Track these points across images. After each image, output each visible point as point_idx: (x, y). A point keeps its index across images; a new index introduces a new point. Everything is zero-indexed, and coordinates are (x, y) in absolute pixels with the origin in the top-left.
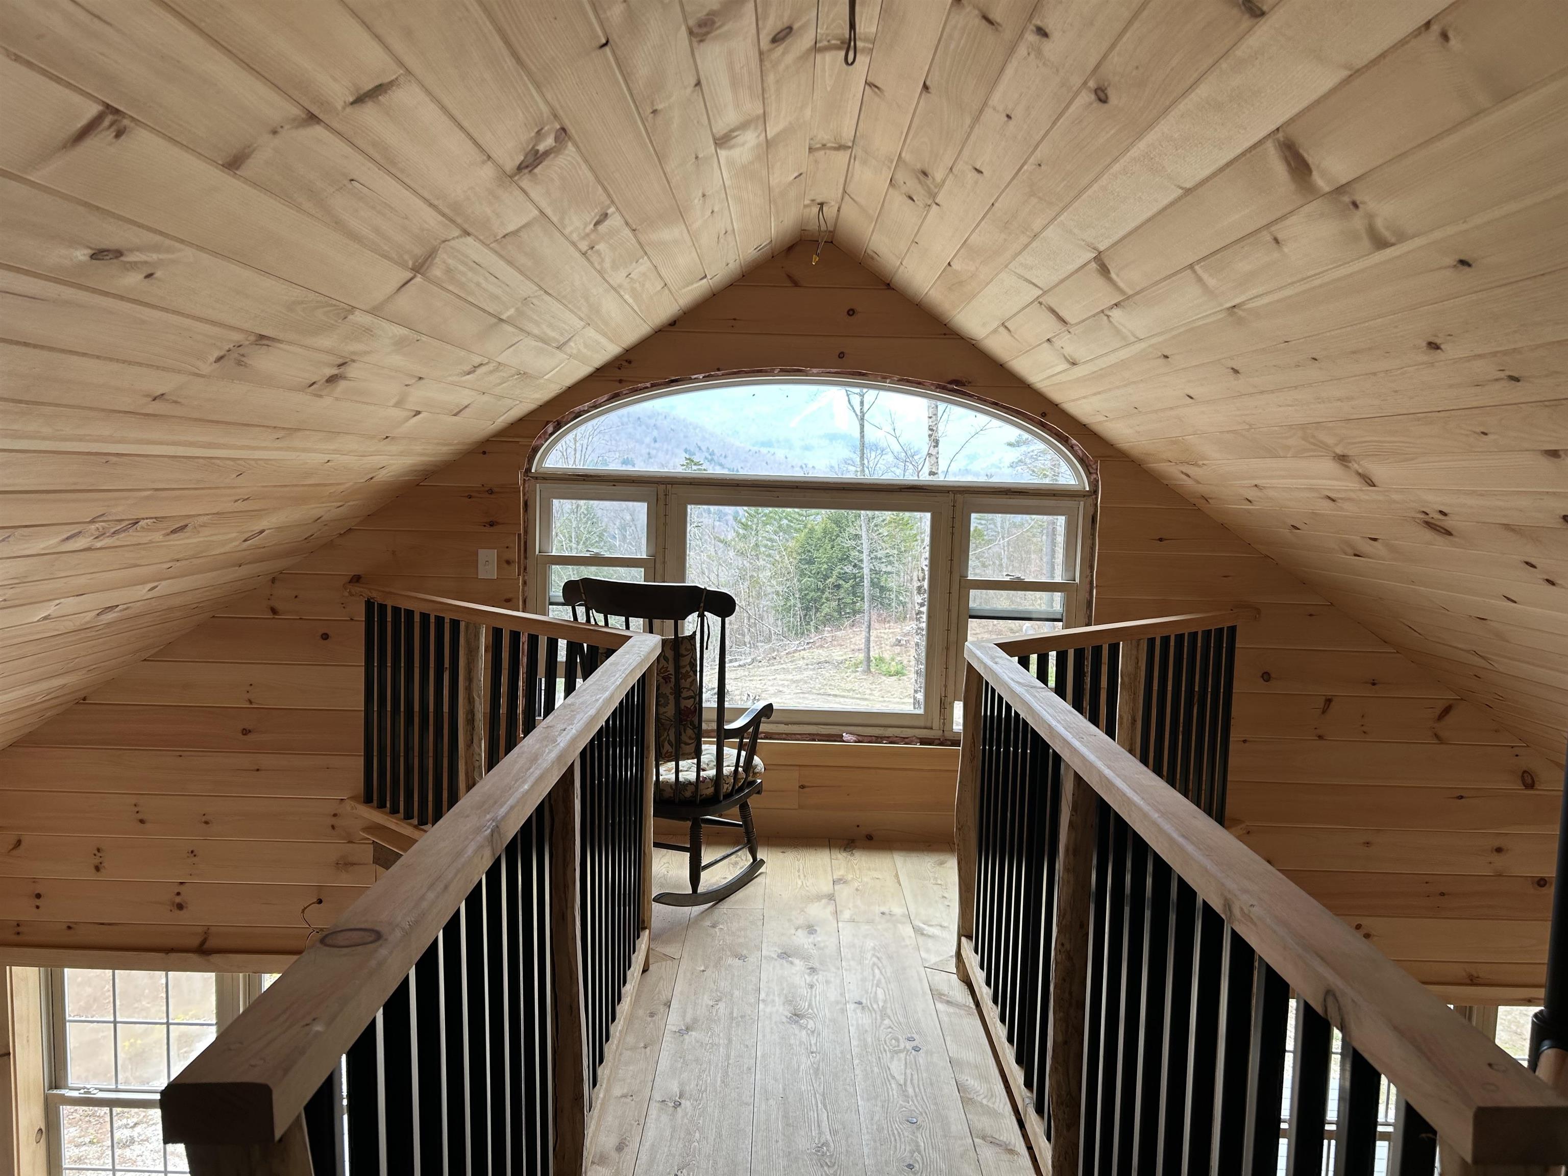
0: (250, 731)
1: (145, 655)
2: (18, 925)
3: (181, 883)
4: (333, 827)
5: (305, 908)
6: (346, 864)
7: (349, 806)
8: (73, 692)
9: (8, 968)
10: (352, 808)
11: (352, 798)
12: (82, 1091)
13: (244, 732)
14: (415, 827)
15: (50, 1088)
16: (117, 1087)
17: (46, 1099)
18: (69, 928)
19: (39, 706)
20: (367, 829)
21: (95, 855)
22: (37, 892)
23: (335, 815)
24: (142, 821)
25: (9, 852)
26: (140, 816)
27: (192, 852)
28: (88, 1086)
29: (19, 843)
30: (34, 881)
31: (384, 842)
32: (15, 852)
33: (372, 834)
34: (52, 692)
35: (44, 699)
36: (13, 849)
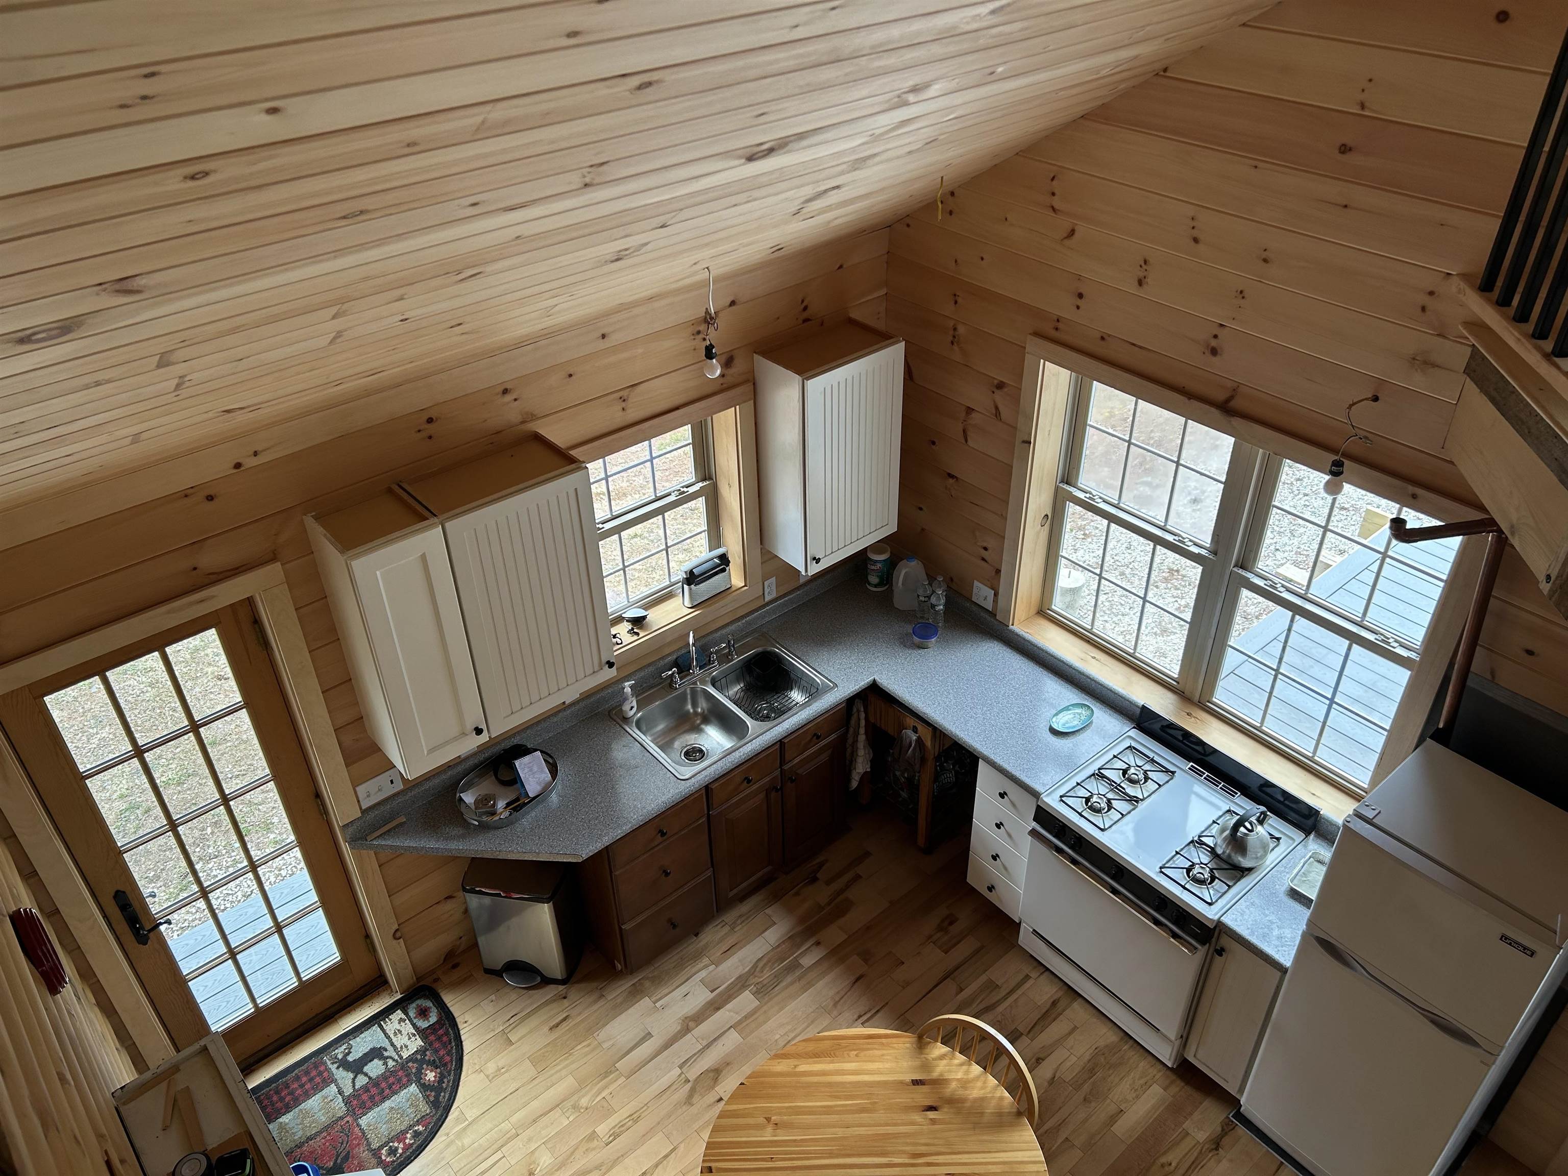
0: (1350, 149)
1: (1244, 18)
2: (1058, 321)
3: (1222, 325)
4: (1423, 309)
5: (1354, 404)
6: (1425, 363)
7: (1456, 284)
8: (1144, 65)
9: (1042, 361)
10: (1459, 292)
11: (1464, 276)
12: (1088, 495)
13: (1343, 148)
14: (1547, 356)
15: (1062, 482)
16: (1119, 504)
17: (1057, 489)
18: (1103, 338)
19: (1106, 80)
20: (1468, 324)
21: (1141, 266)
22: (1079, 291)
23: (1431, 293)
24: (1196, 240)
25: (1062, 240)
26: (1195, 233)
27: (1241, 292)
28: (1094, 493)
29: (1072, 232)
30: (1079, 278)
31: (1490, 355)
32: (1067, 242)
33: (1476, 337)
34: (1124, 64)
35: (1113, 71)
36: (1065, 238)
